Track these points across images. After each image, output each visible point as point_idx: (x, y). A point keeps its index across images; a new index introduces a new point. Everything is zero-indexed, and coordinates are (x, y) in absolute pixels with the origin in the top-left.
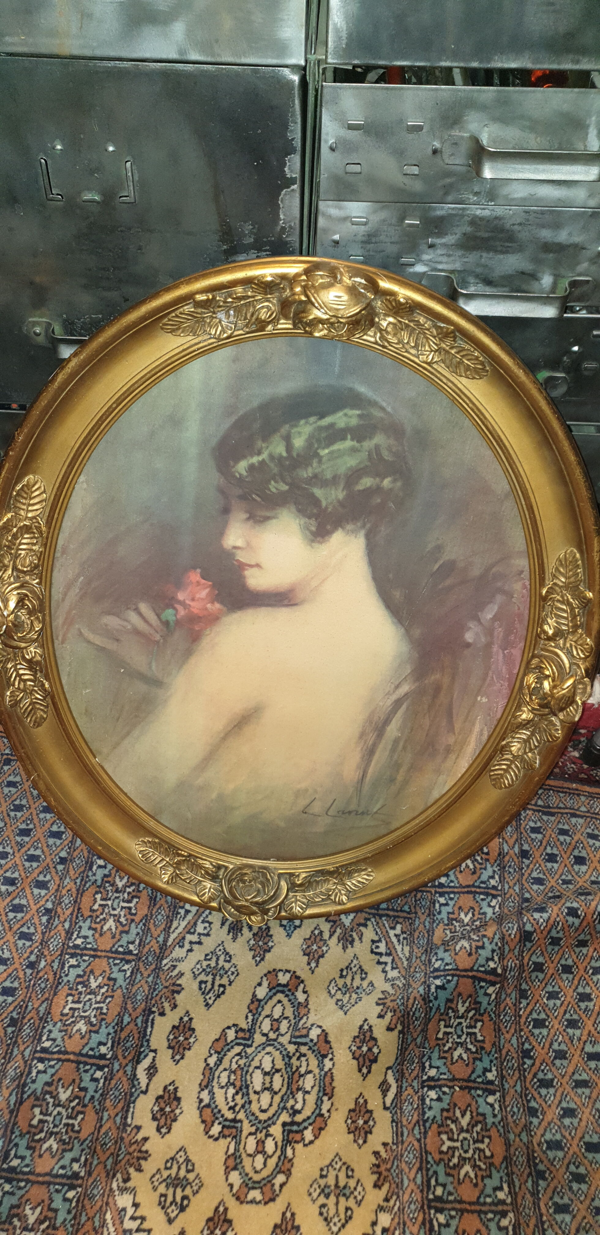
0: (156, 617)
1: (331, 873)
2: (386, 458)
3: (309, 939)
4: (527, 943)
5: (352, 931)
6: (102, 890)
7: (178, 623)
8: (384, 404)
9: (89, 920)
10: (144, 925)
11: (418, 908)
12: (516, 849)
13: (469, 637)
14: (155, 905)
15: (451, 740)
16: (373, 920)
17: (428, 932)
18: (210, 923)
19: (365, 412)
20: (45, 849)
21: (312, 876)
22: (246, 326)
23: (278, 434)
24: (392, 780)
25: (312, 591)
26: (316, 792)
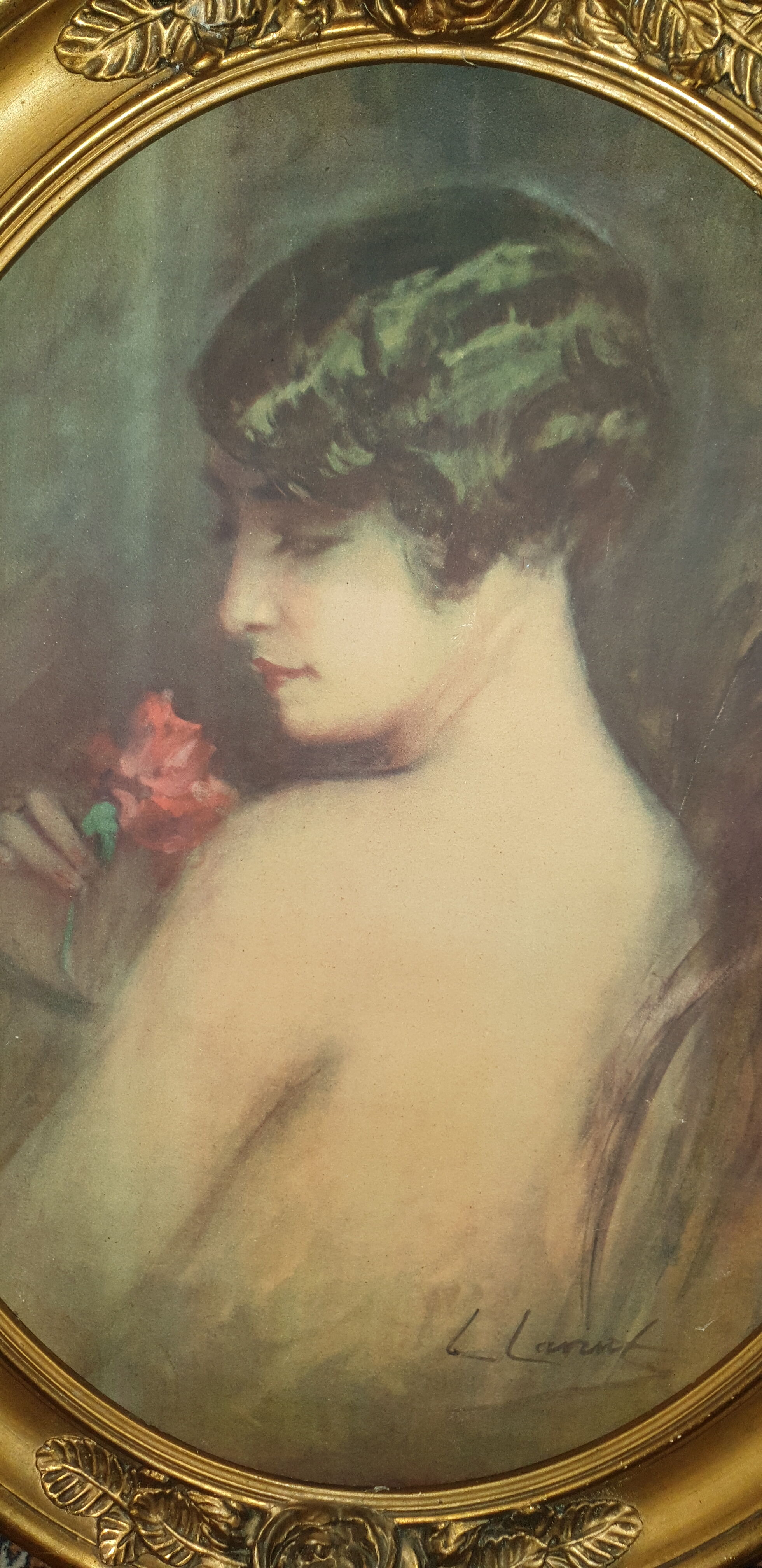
0: (69, 827)
1: (527, 1522)
2: (606, 361)
7: (123, 838)
8: (592, 225)
19: (546, 248)
21: (480, 1531)
22: (255, 34)
23: (343, 321)
24: (669, 1251)
25: (441, 728)
26: (478, 1292)
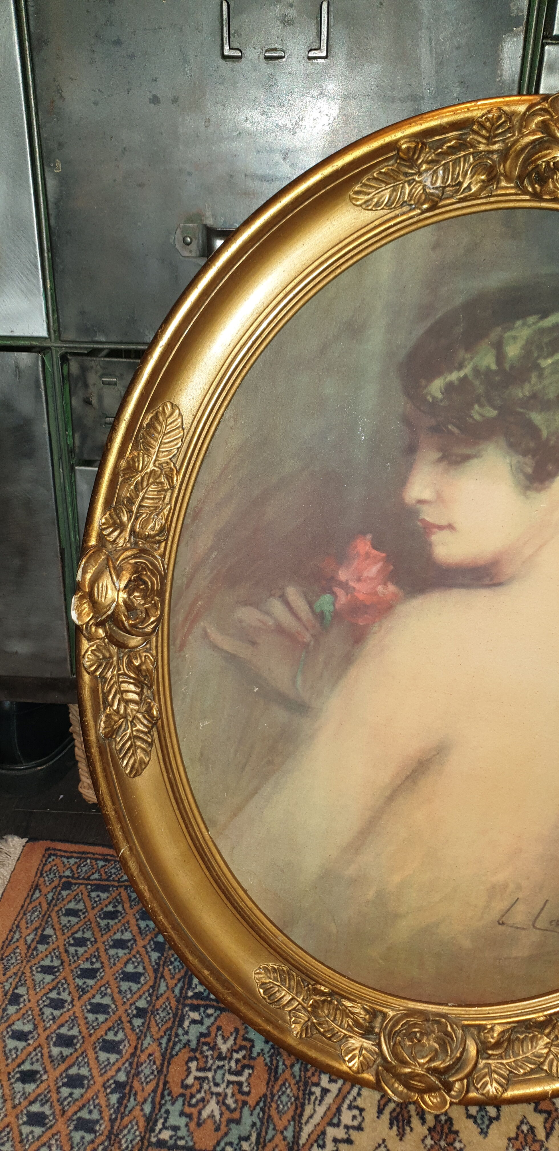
0: (307, 607)
1: (539, 1026)
3: (516, 1138)
6: (198, 1055)
7: (337, 615)
9: (180, 1100)
10: (262, 1110)
14: (276, 1079)
18: (361, 1110)
20: (116, 996)
21: (511, 1031)
22: (457, 192)
23: (487, 340)
25: (524, 562)
26: (519, 887)
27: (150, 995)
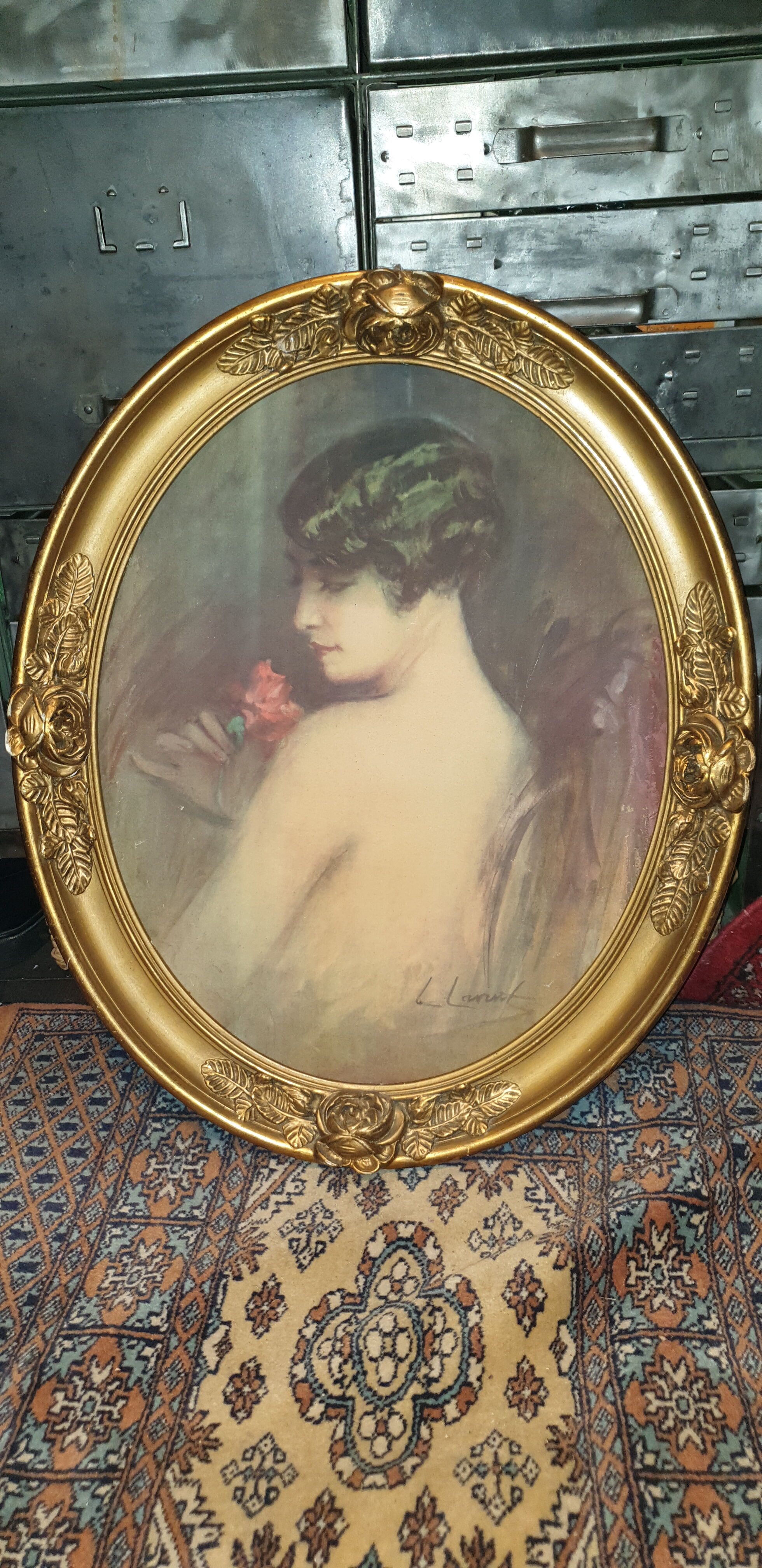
0: (221, 729)
1: (462, 1093)
2: (474, 496)
3: (440, 1190)
4: (739, 1160)
5: (497, 1179)
6: (157, 1153)
7: (247, 734)
9: (140, 1186)
10: (214, 1188)
11: (586, 1151)
12: (712, 1079)
13: (598, 721)
14: (228, 1165)
15: (596, 874)
16: (526, 1166)
17: (603, 1173)
18: (303, 1182)
19: (444, 445)
20: (85, 1117)
21: (437, 1100)
22: (308, 354)
23: (351, 481)
24: (528, 941)
25: (403, 674)
26: (431, 967)
27: (116, 1114)
